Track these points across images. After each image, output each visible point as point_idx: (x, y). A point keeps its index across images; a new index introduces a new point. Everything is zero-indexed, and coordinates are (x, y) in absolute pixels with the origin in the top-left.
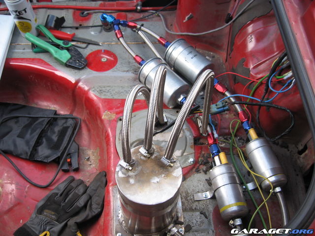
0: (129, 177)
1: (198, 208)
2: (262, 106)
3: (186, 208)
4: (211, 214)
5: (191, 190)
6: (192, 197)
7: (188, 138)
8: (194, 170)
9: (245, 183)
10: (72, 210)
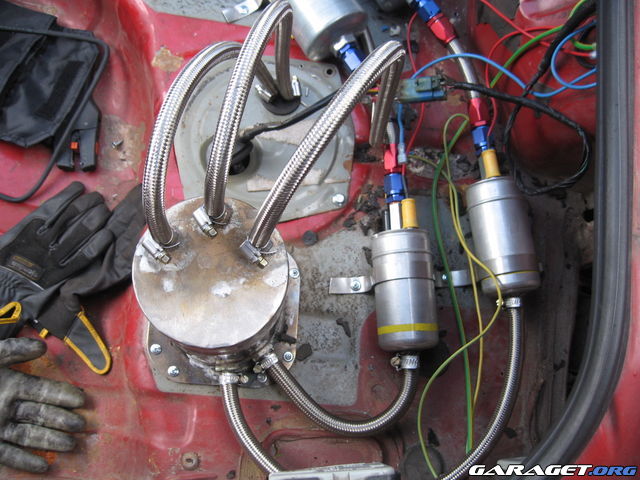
0: (163, 273)
1: (334, 310)
2: (525, 105)
3: (308, 306)
4: (360, 329)
5: (327, 267)
6: (325, 284)
7: (342, 142)
8: (342, 220)
9: (447, 268)
10: (72, 262)
